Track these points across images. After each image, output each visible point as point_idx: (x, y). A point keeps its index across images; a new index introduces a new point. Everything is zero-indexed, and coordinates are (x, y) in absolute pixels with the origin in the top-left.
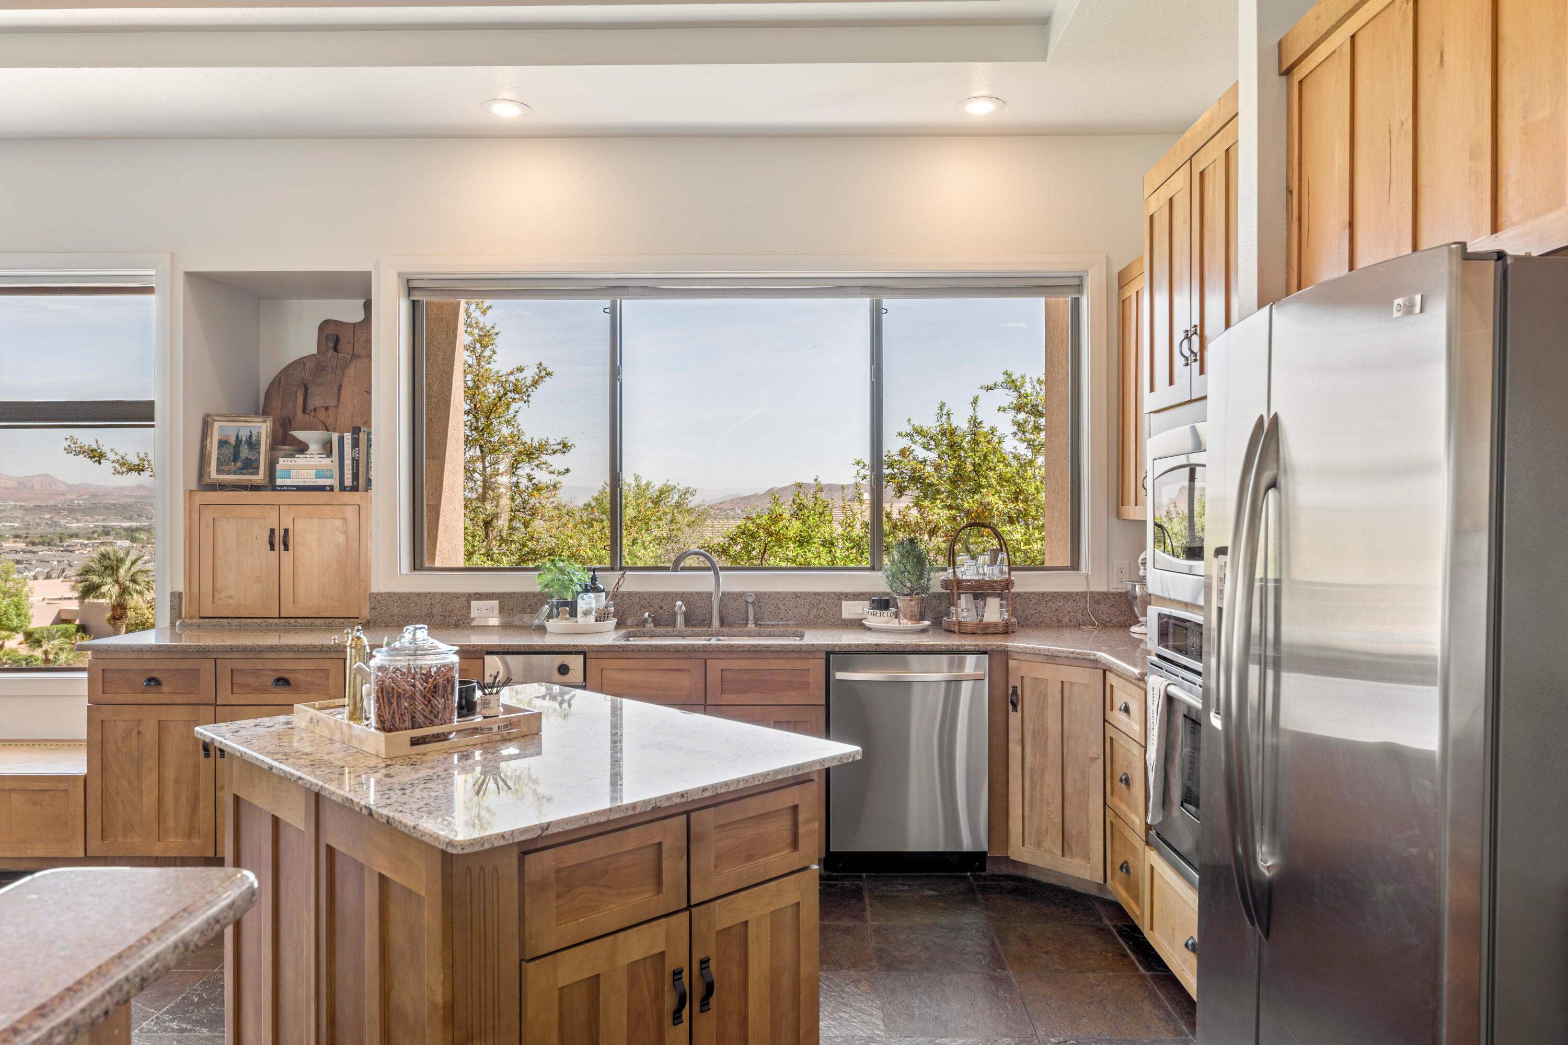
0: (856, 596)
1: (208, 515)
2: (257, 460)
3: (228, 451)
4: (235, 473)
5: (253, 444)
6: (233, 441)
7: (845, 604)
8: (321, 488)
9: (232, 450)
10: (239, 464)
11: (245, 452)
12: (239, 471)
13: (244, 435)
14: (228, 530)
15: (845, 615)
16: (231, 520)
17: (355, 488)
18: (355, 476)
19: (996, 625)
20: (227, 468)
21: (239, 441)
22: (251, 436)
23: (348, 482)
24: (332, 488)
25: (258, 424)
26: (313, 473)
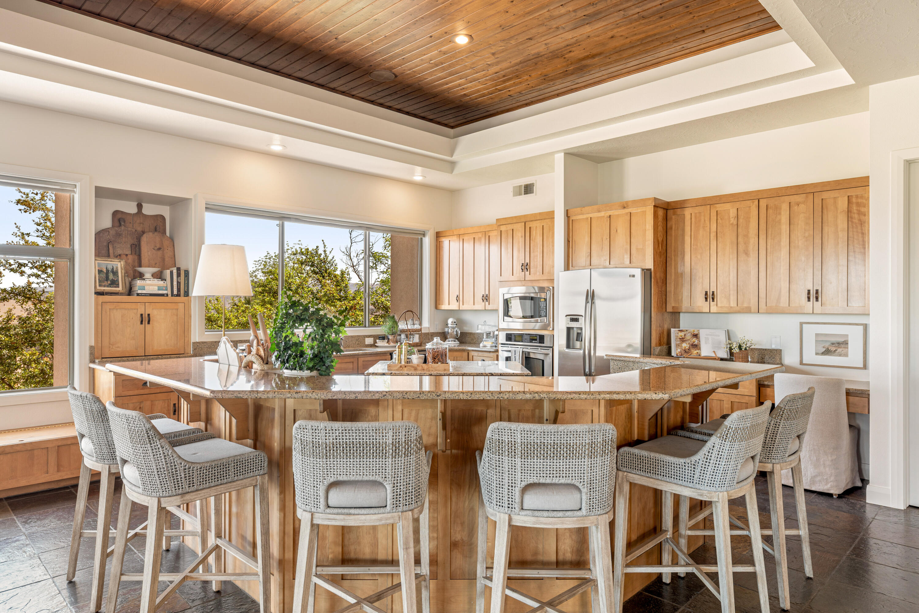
0: (369, 336)
1: (107, 307)
2: (118, 280)
3: (103, 276)
4: (108, 286)
5: (115, 273)
6: (105, 270)
7: (366, 339)
8: (162, 295)
9: (105, 275)
10: (109, 282)
11: (111, 276)
12: (109, 286)
13: (110, 268)
14: (117, 315)
15: (366, 343)
16: (118, 310)
17: (178, 295)
18: (179, 290)
19: (417, 343)
20: (103, 284)
21: (108, 271)
22: (113, 268)
23: (175, 292)
24: (167, 295)
25: (117, 263)
26: (156, 288)
